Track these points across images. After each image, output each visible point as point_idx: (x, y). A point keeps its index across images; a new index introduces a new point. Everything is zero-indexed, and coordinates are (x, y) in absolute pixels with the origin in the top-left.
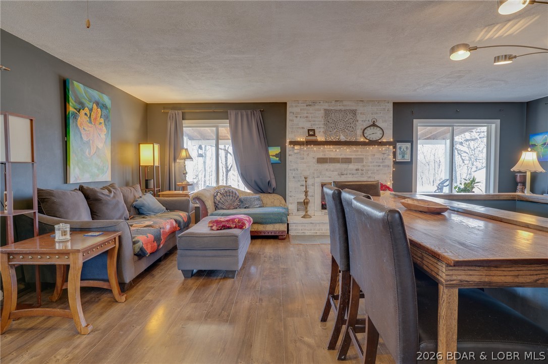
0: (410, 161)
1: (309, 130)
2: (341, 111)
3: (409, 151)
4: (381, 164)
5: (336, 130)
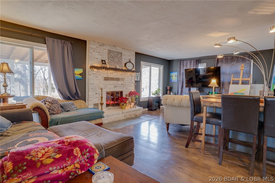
0: (139, 80)
1: (102, 60)
2: (115, 52)
3: (139, 76)
4: (131, 82)
5: (114, 62)
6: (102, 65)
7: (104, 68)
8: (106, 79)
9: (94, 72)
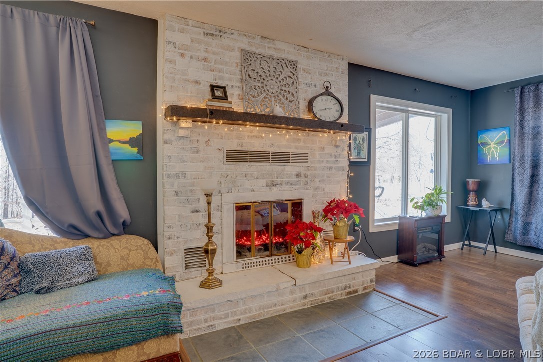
0: (366, 160)
1: (213, 87)
2: (271, 58)
3: (366, 145)
4: (334, 166)
5: (264, 94)
6: (210, 103)
7: (214, 114)
8: (235, 156)
9: (182, 133)
